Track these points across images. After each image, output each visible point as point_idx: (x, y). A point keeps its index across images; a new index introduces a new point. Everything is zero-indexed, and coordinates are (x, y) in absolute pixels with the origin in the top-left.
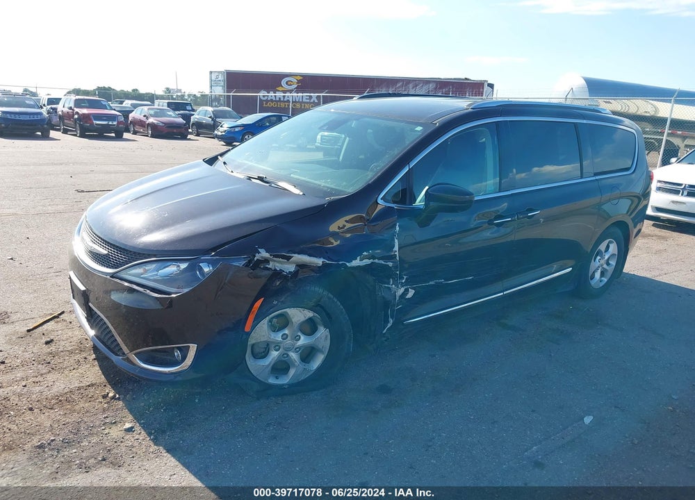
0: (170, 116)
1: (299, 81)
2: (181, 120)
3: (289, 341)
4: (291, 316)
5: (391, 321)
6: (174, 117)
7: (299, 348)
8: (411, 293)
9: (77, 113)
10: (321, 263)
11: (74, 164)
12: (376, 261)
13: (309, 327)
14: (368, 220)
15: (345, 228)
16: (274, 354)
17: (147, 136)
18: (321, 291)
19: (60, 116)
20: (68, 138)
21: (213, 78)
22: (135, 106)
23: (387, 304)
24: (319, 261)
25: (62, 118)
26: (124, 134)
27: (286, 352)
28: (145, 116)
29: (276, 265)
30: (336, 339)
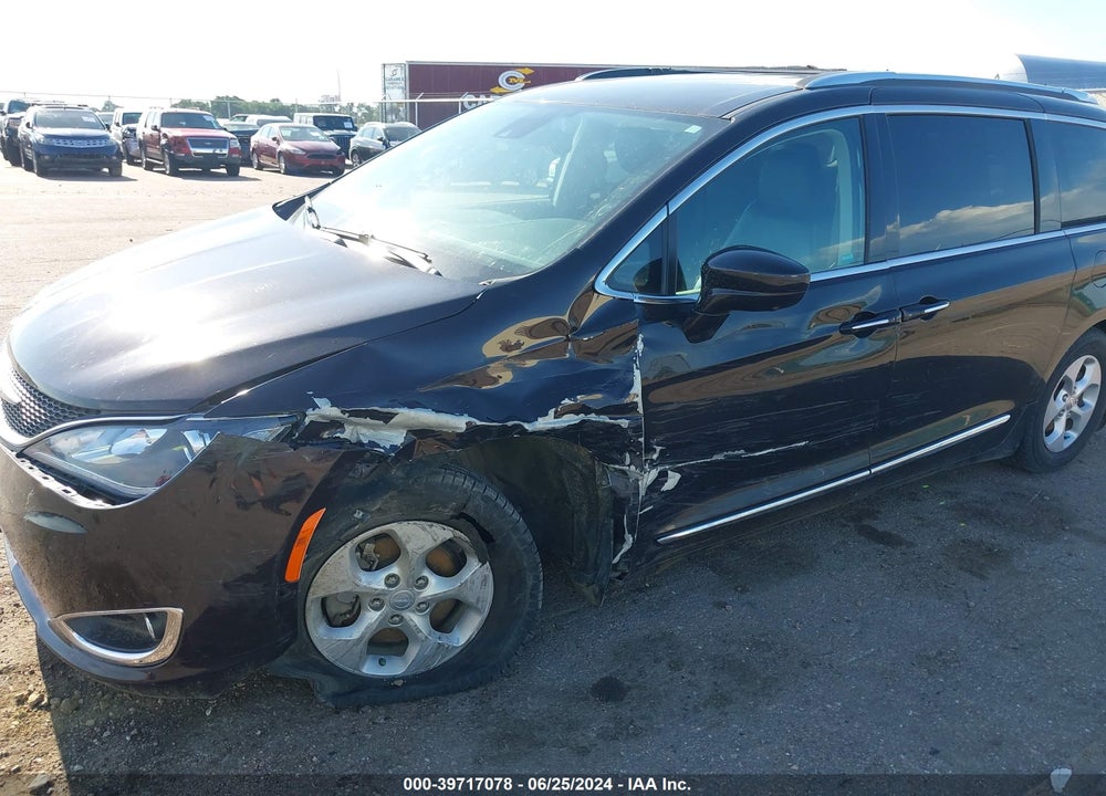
0: (316, 138)
1: (527, 77)
2: (332, 145)
3: (401, 590)
4: (404, 539)
5: (629, 539)
6: (324, 141)
7: (426, 602)
8: (673, 480)
9: (165, 136)
10: (464, 427)
11: (143, 219)
12: (593, 417)
13: (448, 561)
14: (574, 329)
15: (523, 347)
16: (371, 618)
17: (279, 172)
18: (468, 484)
19: (140, 141)
20: (154, 178)
21: (388, 73)
22: (261, 123)
23: (619, 504)
24: (460, 423)
25: (143, 144)
26: (241, 169)
27: (398, 612)
28: (274, 139)
29: (359, 431)
30: (507, 582)
